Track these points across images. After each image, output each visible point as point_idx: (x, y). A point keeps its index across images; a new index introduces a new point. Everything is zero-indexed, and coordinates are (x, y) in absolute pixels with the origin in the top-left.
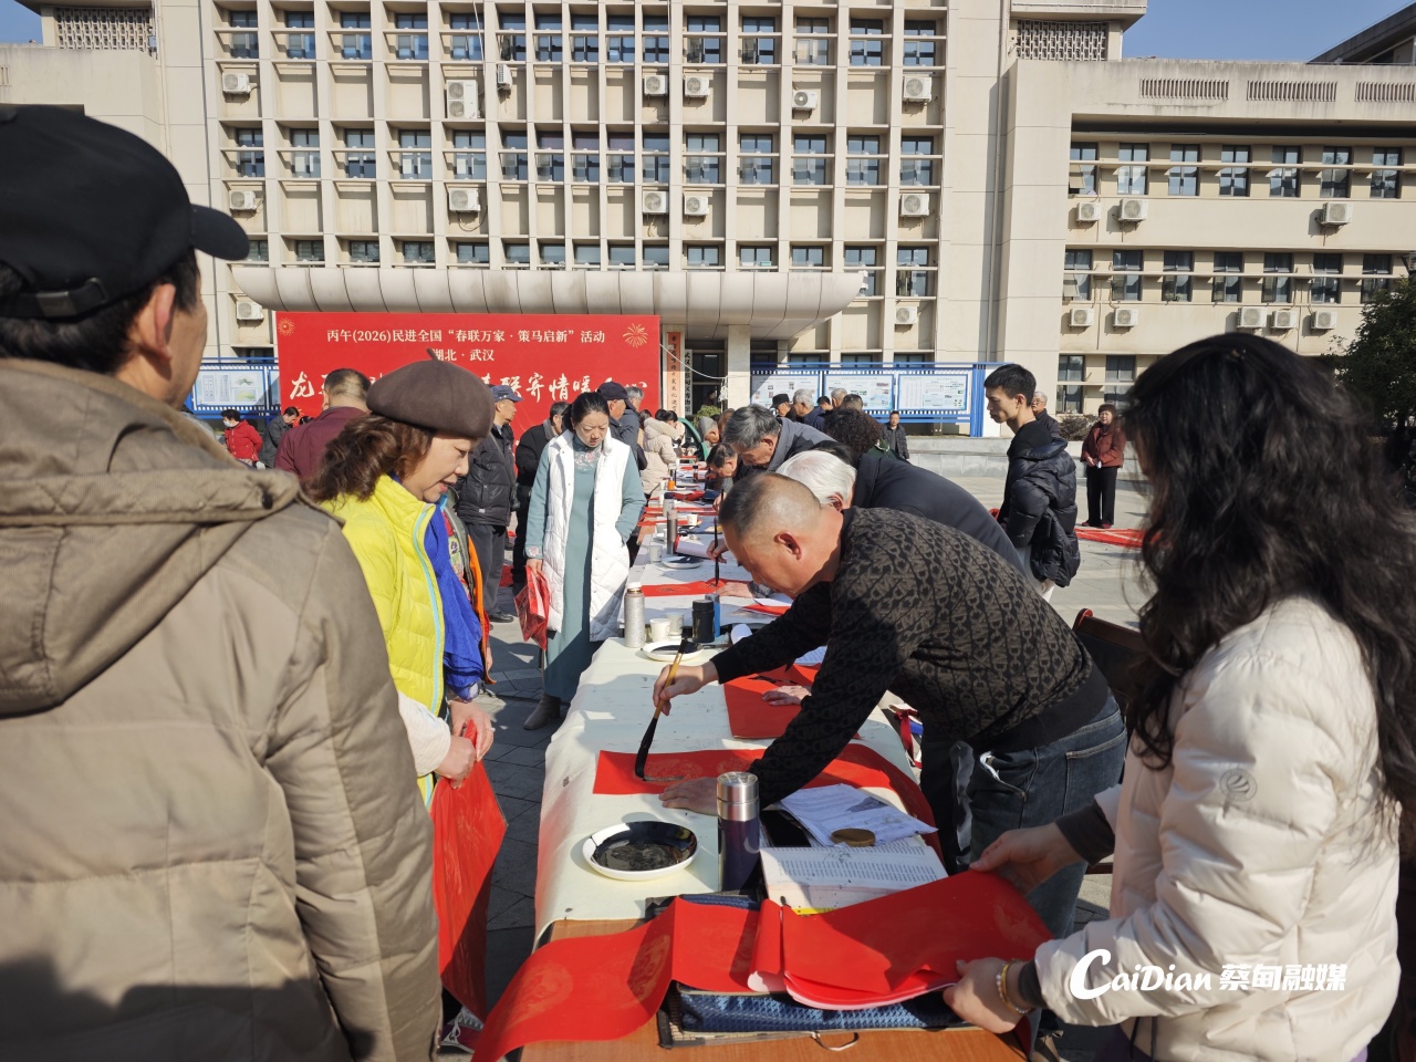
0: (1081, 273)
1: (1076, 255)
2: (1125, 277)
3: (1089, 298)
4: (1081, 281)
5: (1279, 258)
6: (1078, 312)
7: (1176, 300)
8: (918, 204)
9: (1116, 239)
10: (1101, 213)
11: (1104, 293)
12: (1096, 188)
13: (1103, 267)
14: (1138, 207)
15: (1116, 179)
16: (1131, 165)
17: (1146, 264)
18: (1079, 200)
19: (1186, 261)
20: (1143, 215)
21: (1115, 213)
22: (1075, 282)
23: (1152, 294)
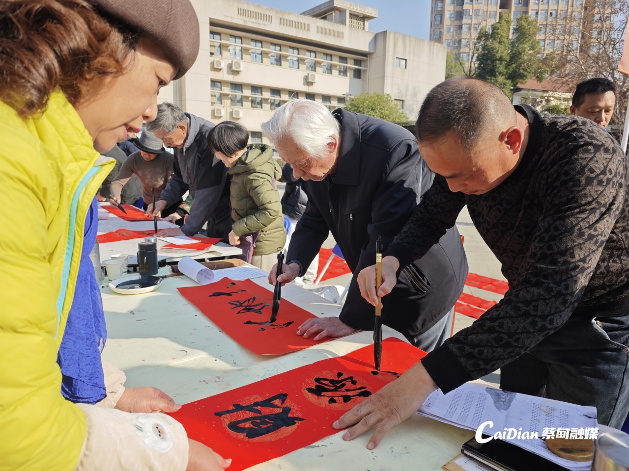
0: (217, 92)
1: (214, 82)
2: (236, 96)
3: (221, 104)
4: (218, 95)
5: (293, 93)
6: (218, 110)
7: (256, 107)
9: (230, 78)
10: (224, 65)
11: (227, 102)
12: (221, 53)
13: (226, 90)
14: (239, 65)
15: (229, 51)
16: (235, 45)
17: (244, 91)
18: (215, 58)
19: (259, 91)
20: (242, 68)
21: (230, 66)
22: (215, 96)
23: (247, 104)
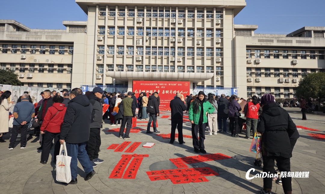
0: (249, 72)
1: (248, 69)
2: (258, 73)
3: (251, 76)
4: (250, 73)
5: (286, 69)
6: (250, 79)
7: (268, 77)
8: (219, 60)
9: (255, 66)
10: (252, 61)
11: (254, 75)
12: (251, 57)
13: (253, 71)
14: (259, 60)
15: (255, 55)
16: (257, 53)
17: (261, 70)
18: (248, 59)
19: (269, 70)
20: (260, 62)
21: (255, 61)
22: (249, 73)
23: (263, 76)
